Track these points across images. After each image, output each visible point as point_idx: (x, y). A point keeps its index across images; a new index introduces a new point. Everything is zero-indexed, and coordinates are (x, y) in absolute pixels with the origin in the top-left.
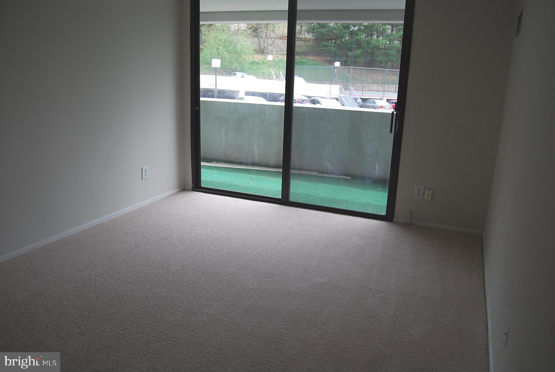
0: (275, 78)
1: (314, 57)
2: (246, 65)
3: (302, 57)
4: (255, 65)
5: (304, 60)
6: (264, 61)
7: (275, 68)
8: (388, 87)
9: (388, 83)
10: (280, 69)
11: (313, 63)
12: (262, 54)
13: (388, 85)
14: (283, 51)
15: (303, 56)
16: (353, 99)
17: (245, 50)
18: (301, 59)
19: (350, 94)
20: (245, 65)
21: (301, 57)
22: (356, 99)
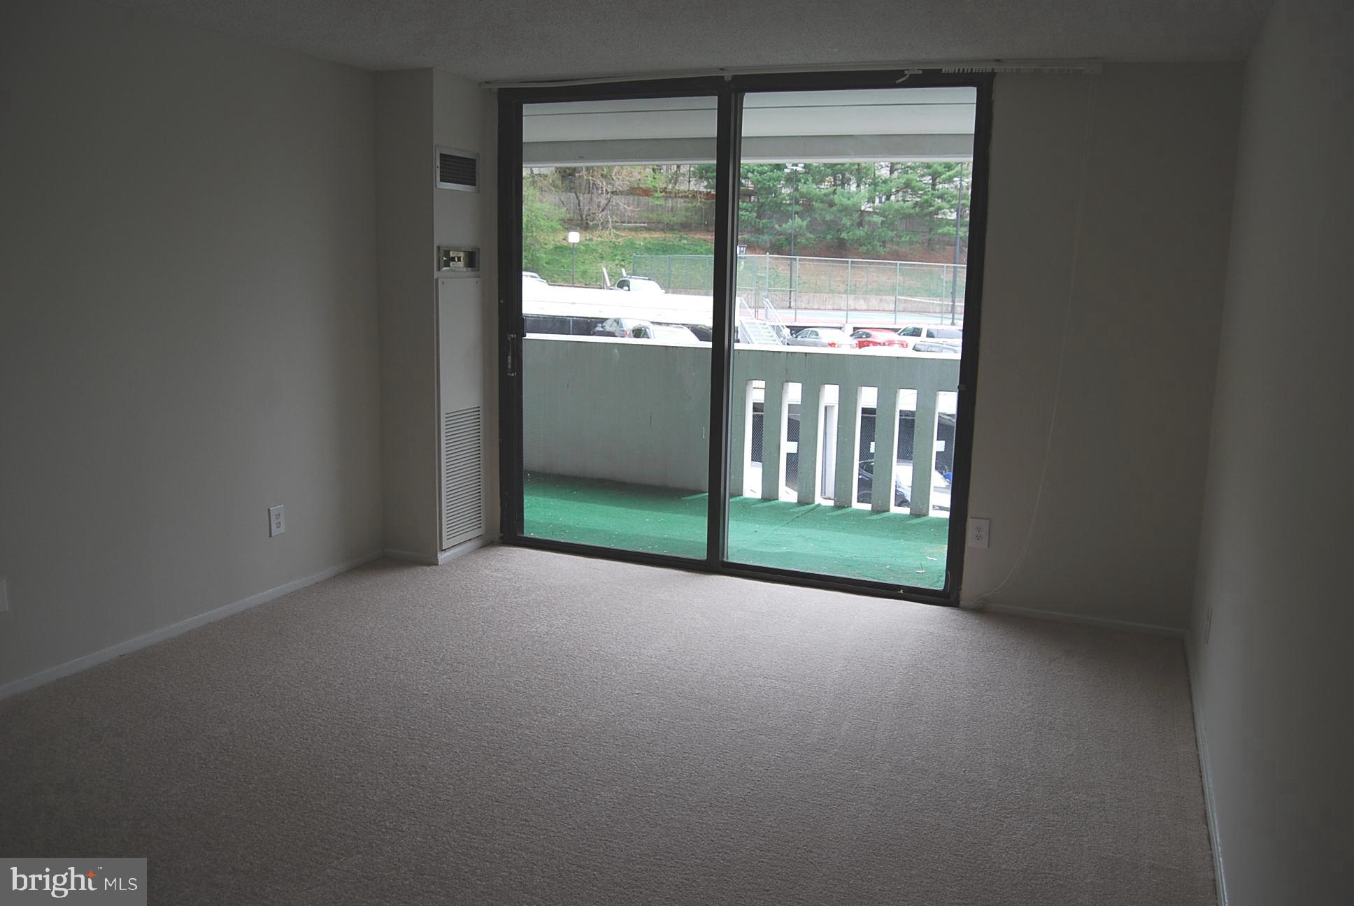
0: (609, 284)
1: (708, 235)
2: (543, 255)
3: (681, 236)
4: (567, 255)
5: (685, 242)
6: (588, 245)
7: (614, 260)
8: (881, 300)
9: (880, 291)
10: (626, 262)
11: (704, 248)
12: (584, 230)
13: (880, 297)
14: (635, 222)
15: (682, 234)
16: (770, 329)
17: (539, 221)
18: (677, 240)
19: (766, 317)
20: (538, 255)
21: (678, 236)
22: (778, 330)
